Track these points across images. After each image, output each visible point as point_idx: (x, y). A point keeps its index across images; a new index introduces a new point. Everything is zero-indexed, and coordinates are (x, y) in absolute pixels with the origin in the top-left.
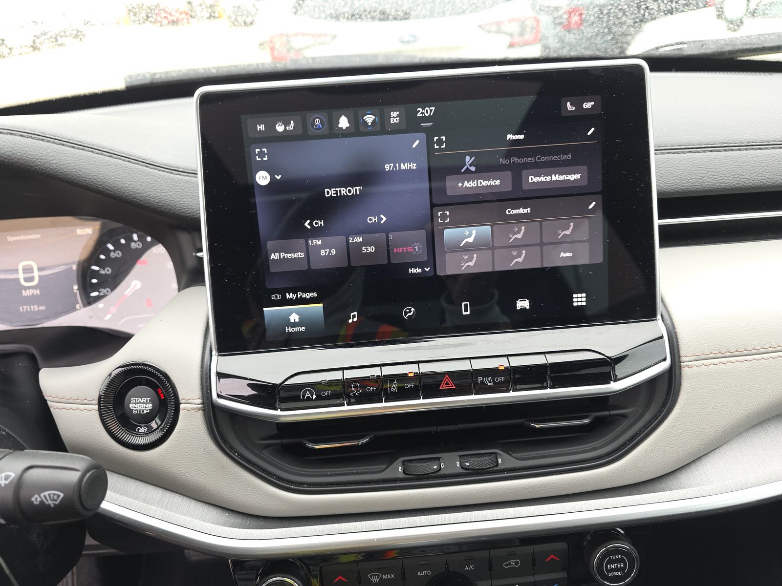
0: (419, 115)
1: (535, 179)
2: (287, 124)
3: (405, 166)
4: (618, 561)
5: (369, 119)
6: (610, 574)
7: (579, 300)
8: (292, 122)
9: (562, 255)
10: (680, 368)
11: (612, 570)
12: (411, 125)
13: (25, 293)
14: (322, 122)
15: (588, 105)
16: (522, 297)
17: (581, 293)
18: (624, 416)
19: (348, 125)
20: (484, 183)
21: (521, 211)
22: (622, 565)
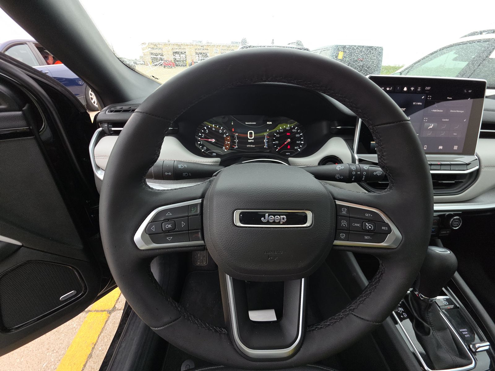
0: (426, 89)
1: (452, 111)
2: (390, 88)
3: (419, 104)
4: (457, 222)
5: (412, 89)
6: (454, 225)
7: (456, 148)
8: (391, 88)
9: (454, 134)
10: (481, 169)
11: (455, 224)
12: (423, 92)
13: (249, 141)
14: (399, 88)
15: (470, 91)
16: (441, 145)
17: (456, 146)
18: (462, 182)
19: (406, 90)
20: (439, 111)
21: (447, 120)
22: (458, 223)
